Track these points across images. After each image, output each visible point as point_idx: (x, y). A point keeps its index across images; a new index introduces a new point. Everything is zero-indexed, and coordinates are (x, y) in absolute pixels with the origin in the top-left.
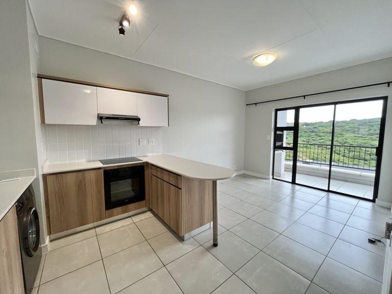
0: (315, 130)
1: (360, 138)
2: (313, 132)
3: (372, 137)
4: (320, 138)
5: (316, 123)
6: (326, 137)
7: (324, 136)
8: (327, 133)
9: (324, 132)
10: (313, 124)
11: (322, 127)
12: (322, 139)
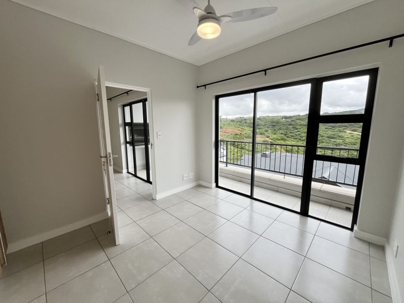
0: (293, 123)
1: (330, 130)
2: (291, 125)
3: (340, 129)
4: (296, 130)
5: (294, 116)
6: (302, 130)
7: (300, 129)
8: (303, 125)
9: (300, 125)
10: (290, 117)
11: (299, 119)
12: (299, 131)
